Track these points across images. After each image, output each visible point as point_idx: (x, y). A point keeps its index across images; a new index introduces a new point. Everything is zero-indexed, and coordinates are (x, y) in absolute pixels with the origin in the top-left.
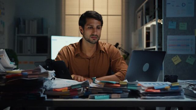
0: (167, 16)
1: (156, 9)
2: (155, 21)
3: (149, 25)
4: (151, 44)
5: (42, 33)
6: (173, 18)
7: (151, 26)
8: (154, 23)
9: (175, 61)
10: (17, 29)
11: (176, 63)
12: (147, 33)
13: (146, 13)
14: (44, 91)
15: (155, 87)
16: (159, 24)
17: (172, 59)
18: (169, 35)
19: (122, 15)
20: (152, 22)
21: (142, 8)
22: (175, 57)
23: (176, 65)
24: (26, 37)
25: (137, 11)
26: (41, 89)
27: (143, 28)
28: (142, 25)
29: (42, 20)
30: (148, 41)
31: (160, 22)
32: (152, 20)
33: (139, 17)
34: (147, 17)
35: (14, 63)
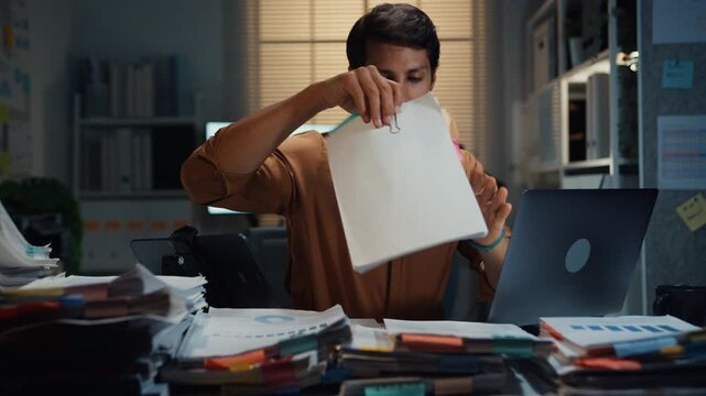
0: (657, 39)
1: (610, 11)
2: (606, 58)
3: (581, 76)
4: (590, 151)
5: (174, 111)
6: (681, 45)
7: (590, 78)
8: (604, 67)
9: (690, 218)
10: (77, 99)
11: (694, 226)
12: (573, 107)
13: (567, 26)
14: (159, 369)
15: (617, 347)
16: (624, 71)
17: (679, 210)
18: (665, 114)
19: (474, 39)
20: (593, 63)
21: (553, 12)
22: (692, 201)
23: (696, 232)
24: (112, 129)
25: (530, 24)
26: (144, 360)
27: (559, 85)
28: (555, 74)
29: (172, 62)
30: (578, 136)
31: (628, 63)
32: (596, 56)
33: (541, 45)
34: (573, 43)
35: (48, 249)
